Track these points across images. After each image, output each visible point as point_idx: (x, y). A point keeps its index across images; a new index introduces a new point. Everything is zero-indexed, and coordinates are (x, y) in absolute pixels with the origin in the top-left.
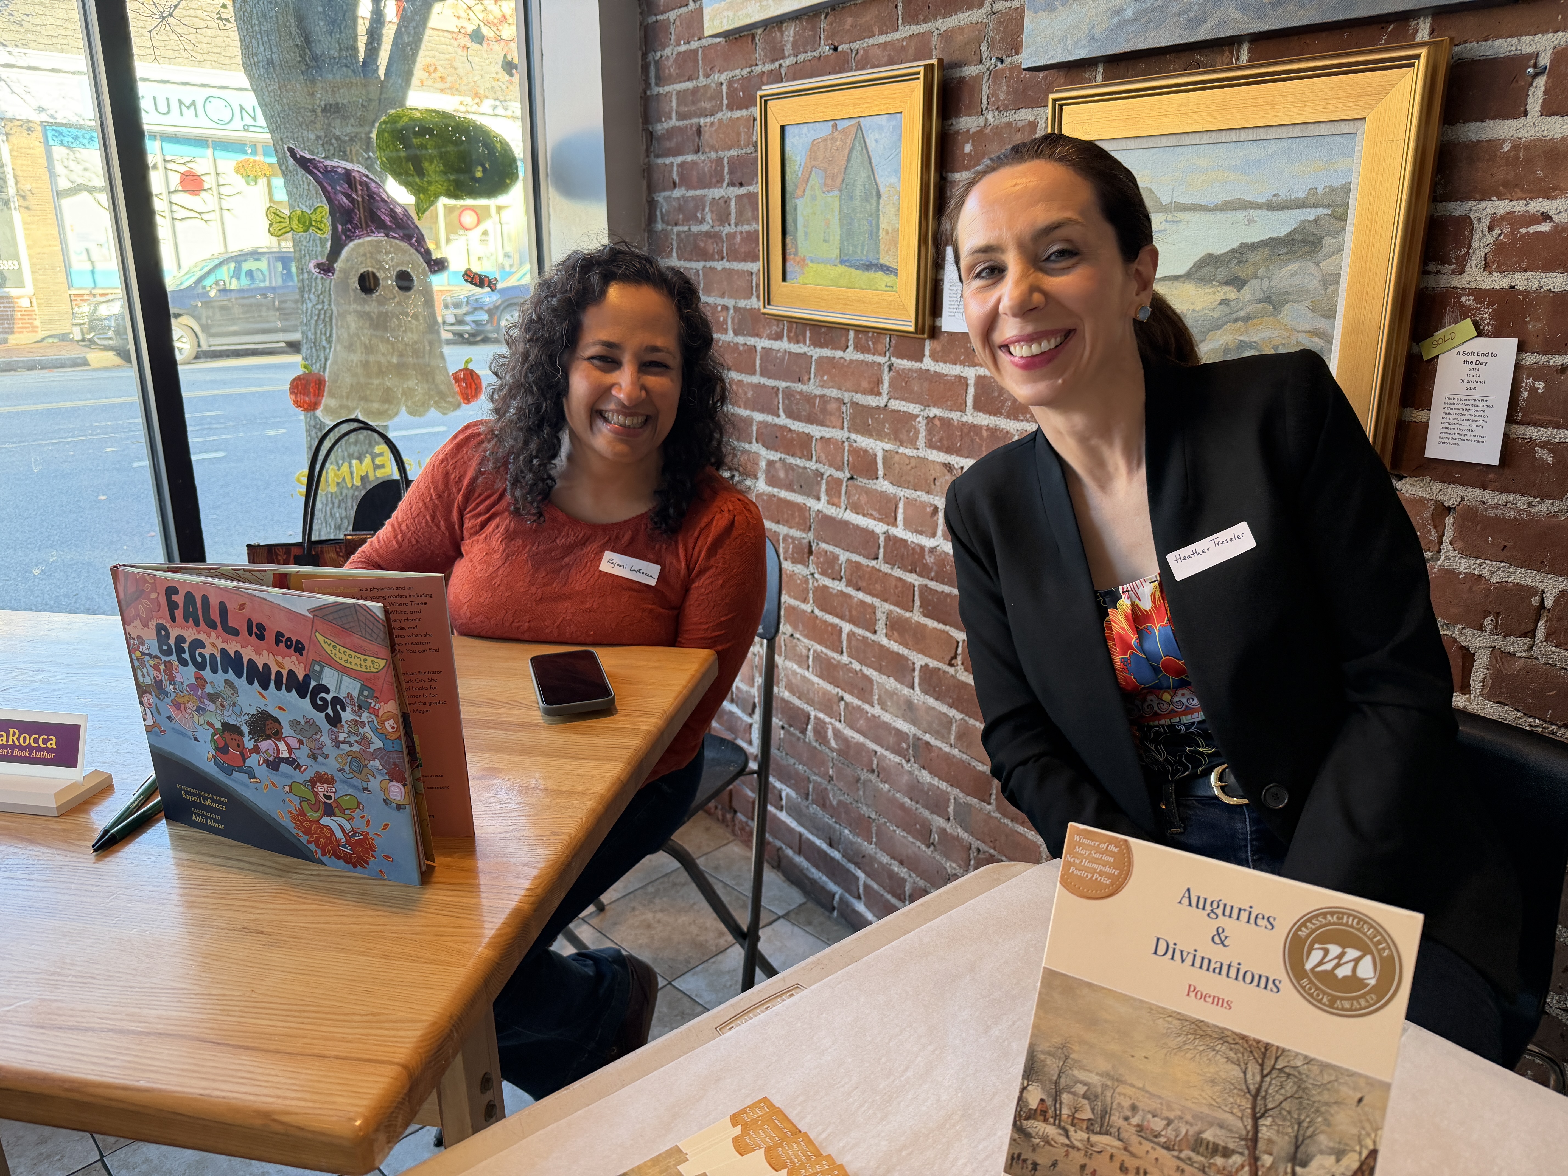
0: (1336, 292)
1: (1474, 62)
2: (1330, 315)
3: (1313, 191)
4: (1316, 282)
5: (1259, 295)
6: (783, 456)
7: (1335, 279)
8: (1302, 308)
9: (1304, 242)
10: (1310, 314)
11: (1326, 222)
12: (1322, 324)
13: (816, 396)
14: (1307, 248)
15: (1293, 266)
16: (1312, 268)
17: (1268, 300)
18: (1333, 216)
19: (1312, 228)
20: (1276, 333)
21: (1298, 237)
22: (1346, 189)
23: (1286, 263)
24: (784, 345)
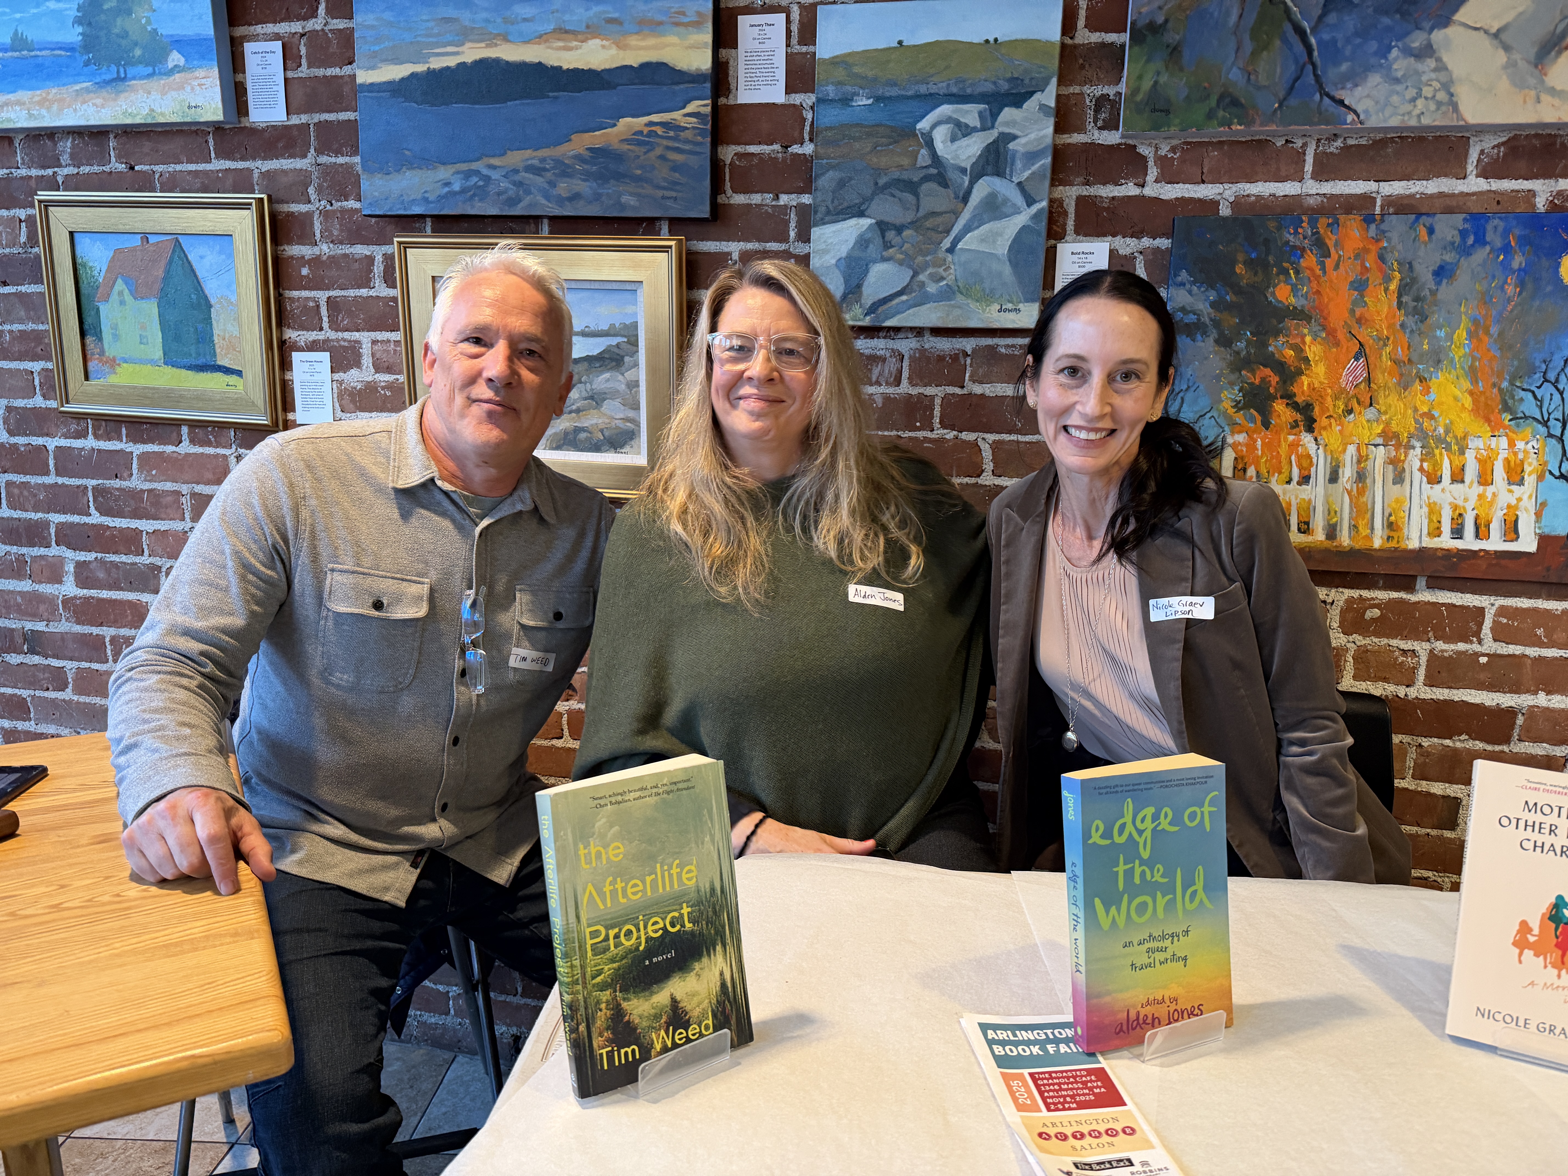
0: (637, 392)
1: (697, 253)
2: (636, 407)
3: (612, 326)
4: (623, 386)
5: (584, 394)
6: (99, 555)
7: (636, 384)
8: (616, 403)
9: (611, 359)
10: (622, 408)
11: (624, 346)
12: (631, 414)
13: (142, 491)
14: (614, 364)
15: (607, 375)
16: (620, 377)
17: (592, 398)
18: (628, 342)
19: (616, 350)
20: (600, 421)
21: (606, 356)
22: (635, 325)
23: (602, 372)
24: (90, 442)
